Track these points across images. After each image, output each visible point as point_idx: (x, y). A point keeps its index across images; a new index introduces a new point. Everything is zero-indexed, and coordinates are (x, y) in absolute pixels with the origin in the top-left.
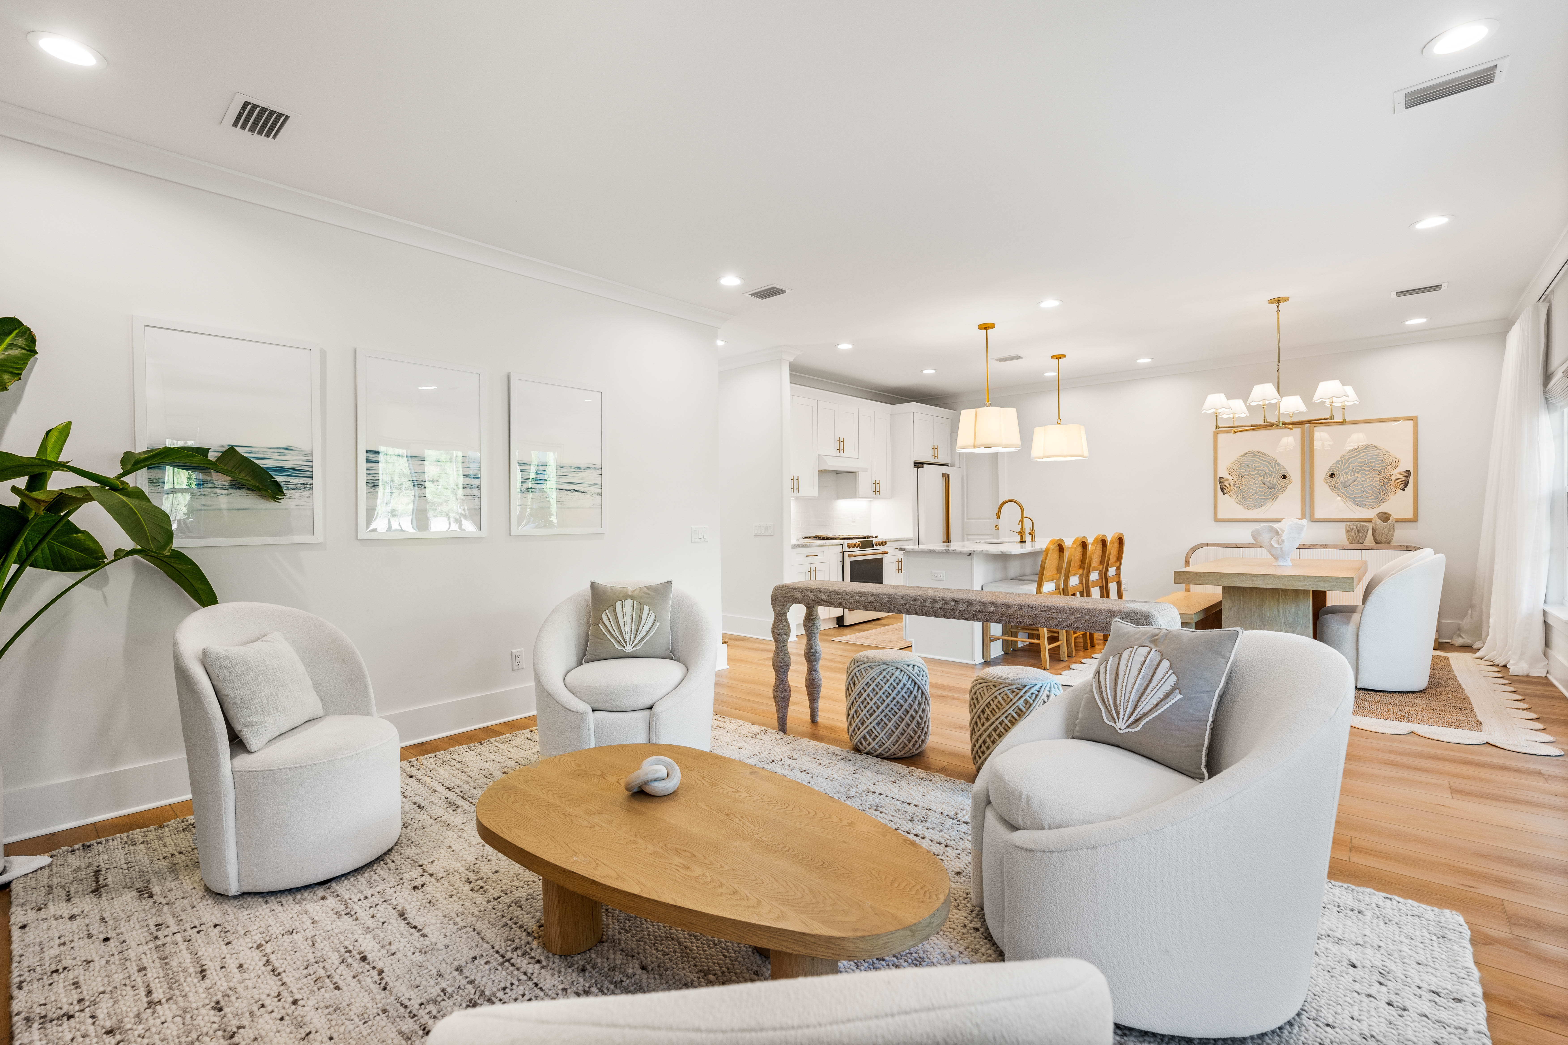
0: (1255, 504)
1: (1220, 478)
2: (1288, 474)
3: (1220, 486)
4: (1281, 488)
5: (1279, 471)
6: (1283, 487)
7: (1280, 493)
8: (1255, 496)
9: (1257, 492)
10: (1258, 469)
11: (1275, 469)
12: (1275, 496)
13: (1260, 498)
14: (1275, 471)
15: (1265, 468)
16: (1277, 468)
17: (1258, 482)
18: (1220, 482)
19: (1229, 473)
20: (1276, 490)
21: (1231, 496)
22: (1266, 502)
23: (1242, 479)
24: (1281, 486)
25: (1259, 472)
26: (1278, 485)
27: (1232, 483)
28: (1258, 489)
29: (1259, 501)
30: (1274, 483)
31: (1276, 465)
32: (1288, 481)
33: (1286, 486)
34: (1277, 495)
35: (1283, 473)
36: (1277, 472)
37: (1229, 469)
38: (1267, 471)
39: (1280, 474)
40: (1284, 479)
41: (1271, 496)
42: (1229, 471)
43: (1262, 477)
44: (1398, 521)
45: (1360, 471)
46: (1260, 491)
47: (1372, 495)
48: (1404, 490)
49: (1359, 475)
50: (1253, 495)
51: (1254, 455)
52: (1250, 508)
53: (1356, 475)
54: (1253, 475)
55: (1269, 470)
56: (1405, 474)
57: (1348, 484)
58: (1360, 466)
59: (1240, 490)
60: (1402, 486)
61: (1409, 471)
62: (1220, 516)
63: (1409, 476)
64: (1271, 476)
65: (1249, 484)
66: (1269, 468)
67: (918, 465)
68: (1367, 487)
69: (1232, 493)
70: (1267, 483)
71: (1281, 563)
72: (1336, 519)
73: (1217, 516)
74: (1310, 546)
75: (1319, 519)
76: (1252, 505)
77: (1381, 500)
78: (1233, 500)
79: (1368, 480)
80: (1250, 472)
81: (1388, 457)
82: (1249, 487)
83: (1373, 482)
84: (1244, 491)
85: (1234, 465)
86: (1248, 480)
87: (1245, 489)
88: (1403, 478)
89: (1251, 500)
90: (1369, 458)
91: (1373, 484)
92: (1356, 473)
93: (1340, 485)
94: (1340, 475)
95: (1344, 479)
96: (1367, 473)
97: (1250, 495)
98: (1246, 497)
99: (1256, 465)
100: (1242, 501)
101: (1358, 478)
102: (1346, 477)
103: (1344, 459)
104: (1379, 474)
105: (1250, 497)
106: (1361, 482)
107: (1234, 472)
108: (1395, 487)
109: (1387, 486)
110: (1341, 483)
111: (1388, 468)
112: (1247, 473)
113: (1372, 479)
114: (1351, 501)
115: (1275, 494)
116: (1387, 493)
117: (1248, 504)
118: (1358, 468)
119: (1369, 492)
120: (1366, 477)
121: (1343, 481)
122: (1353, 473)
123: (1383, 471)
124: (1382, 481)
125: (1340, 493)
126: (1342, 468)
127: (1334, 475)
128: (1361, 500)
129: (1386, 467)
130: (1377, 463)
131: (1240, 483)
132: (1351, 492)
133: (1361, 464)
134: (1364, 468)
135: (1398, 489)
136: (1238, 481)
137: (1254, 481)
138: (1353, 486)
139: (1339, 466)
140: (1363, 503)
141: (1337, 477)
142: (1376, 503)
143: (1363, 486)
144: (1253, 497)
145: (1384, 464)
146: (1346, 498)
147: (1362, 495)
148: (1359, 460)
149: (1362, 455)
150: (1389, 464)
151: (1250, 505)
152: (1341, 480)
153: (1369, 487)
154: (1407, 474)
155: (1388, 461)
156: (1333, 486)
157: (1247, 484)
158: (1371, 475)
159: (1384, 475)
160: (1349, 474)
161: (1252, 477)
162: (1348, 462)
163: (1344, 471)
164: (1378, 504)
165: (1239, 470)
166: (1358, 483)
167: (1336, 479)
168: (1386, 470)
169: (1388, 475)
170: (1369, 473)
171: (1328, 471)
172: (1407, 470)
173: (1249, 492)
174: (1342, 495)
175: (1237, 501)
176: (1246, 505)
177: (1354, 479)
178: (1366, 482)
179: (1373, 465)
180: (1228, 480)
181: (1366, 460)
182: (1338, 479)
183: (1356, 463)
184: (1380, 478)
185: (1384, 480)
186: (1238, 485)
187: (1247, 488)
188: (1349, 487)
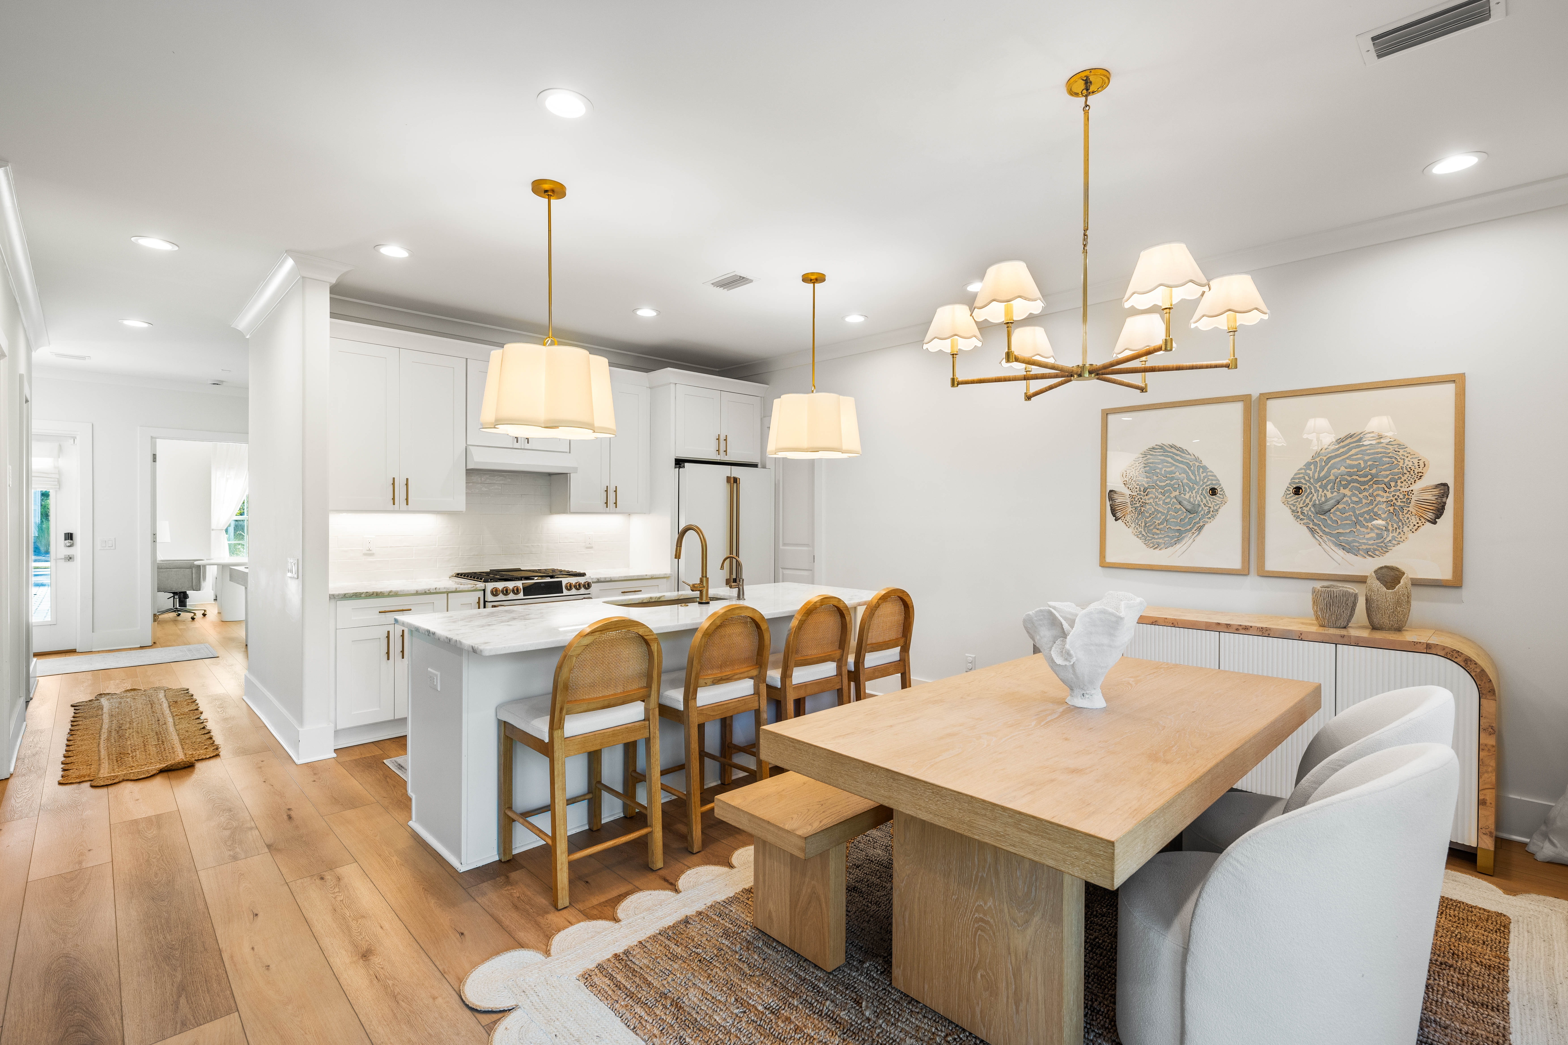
0: (1166, 539)
1: (1111, 491)
2: (1220, 485)
3: (1110, 505)
4: (1209, 512)
5: (1205, 481)
6: (1212, 509)
7: (1206, 520)
8: (1165, 524)
9: (1168, 518)
10: (1170, 476)
11: (1198, 478)
12: (1197, 525)
13: (1172, 528)
14: (1198, 480)
15: (1183, 475)
16: (1202, 475)
17: (1171, 500)
18: (1111, 499)
19: (1125, 482)
20: (1200, 514)
21: (1127, 523)
22: (1183, 535)
23: (1145, 494)
24: (1207, 508)
25: (1172, 483)
26: (1203, 506)
27: (1128, 501)
28: (1170, 513)
29: (1171, 535)
30: (1196, 503)
31: (1201, 469)
32: (1221, 500)
33: (1216, 508)
34: (1201, 524)
35: (1212, 484)
36: (1202, 483)
37: (1124, 476)
38: (1185, 481)
39: (1207, 486)
40: (1214, 496)
41: (1191, 526)
42: (1125, 479)
43: (1178, 490)
44: (1418, 584)
45: (1349, 482)
46: (1173, 517)
47: (1373, 531)
48: (1435, 523)
50: (1162, 523)
51: (1165, 451)
52: (1157, 546)
54: (1162, 488)
55: (1189, 479)
56: (1436, 492)
59: (1141, 513)
60: (1430, 515)
61: (1445, 485)
62: (1110, 558)
63: (1445, 494)
64: (1192, 489)
65: (1157, 504)
66: (1188, 476)
67: (680, 461)
69: (1128, 518)
70: (1185, 503)
71: (1079, 702)
72: (1305, 573)
73: (1105, 557)
74: (1239, 628)
75: (1268, 572)
76: (1160, 541)
77: (1385, 542)
78: (1131, 530)
79: (1364, 501)
80: (1158, 482)
81: (1405, 458)
82: (1155, 509)
83: (1374, 505)
84: (1148, 515)
85: (1133, 470)
86: (1154, 496)
87: (1150, 512)
88: (1433, 498)
89: (1158, 532)
90: (1367, 458)
91: (1373, 509)
92: (1342, 488)
93: (1312, 509)
94: (1313, 491)
95: (1319, 498)
96: (1362, 488)
97: (1157, 522)
98: (1151, 525)
99: (1168, 470)
100: (1144, 533)
101: (1345, 496)
102: (1323, 494)
103: (1321, 460)
104: (1386, 489)
105: (1157, 527)
106: (1352, 505)
107: (1133, 482)
108: (1416, 516)
109: (1401, 513)
110: (1314, 505)
111: (1403, 479)
112: (1154, 484)
113: (1372, 498)
114: (1331, 540)
115: (1198, 523)
116: (1401, 526)
117: (1154, 538)
118: (1346, 477)
119: (1366, 524)
120: (1361, 496)
121: (1317, 502)
122: (1335, 487)
123: (1393, 484)
124: (1392, 503)
125: (1311, 523)
126: (1316, 477)
127: (1301, 490)
128: (1350, 539)
129: (1401, 475)
130: (1383, 467)
131: (1141, 501)
132: (1331, 523)
133: (1352, 470)
134: (1357, 477)
135: (1423, 520)
136: (1139, 497)
137: (1164, 498)
138: (1336, 511)
139: (1311, 473)
140: (1354, 546)
141: (1306, 494)
142: (1378, 546)
143: (1354, 512)
144: (1162, 526)
145: (1396, 470)
146: (1322, 535)
147: (1352, 529)
148: (1348, 461)
149: (1353, 451)
150: (1405, 471)
151: (1158, 541)
152: (1313, 499)
153: (1366, 515)
154: (1442, 491)
155: (1403, 464)
156: (1299, 510)
157: (1153, 504)
158: (1371, 491)
159: (1395, 491)
160: (1329, 487)
161: (1160, 490)
162: (1326, 464)
163: (1319, 484)
164: (1380, 549)
165: (1140, 478)
166: (1345, 506)
167: (1304, 498)
168: (1399, 481)
169: (1404, 493)
170: (1367, 487)
171: (1290, 481)
172: (1441, 484)
173: (1156, 517)
174: (1316, 528)
175: (1137, 533)
176: (1151, 540)
177: (1338, 498)
178: (1361, 505)
179: (1374, 471)
180: (1123, 495)
181: (1361, 462)
182: (1309, 498)
183: (1343, 468)
184: (1388, 497)
185: (1394, 501)
186: (1138, 505)
187: (1153, 510)
188: (1327, 514)
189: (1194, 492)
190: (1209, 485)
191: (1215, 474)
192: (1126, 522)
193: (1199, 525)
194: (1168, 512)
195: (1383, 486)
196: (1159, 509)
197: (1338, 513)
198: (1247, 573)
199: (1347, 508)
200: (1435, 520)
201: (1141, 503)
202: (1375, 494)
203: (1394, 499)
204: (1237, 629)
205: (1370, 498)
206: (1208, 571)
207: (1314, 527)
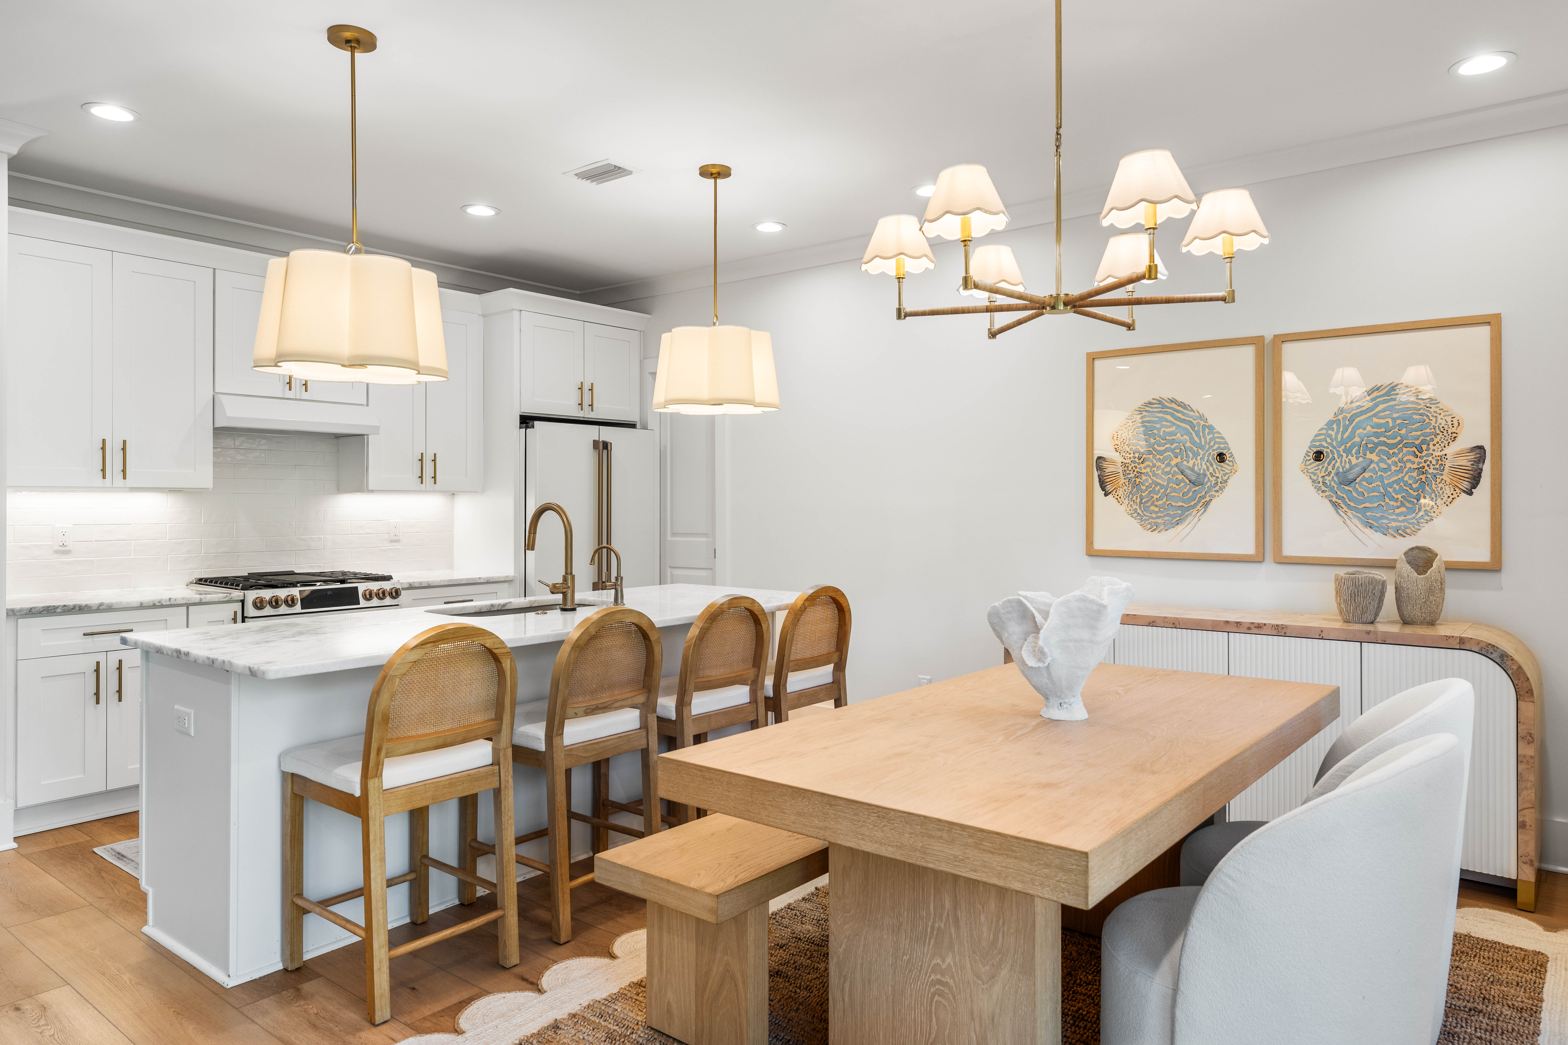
0: (1166, 518)
1: (1099, 458)
2: (1229, 450)
3: (1099, 476)
4: (1216, 483)
5: (1212, 444)
6: (1220, 480)
7: (1214, 493)
8: (1165, 500)
9: (1168, 492)
10: (1171, 438)
11: (1203, 440)
12: (1203, 501)
13: (1174, 504)
14: (1203, 444)
15: (1185, 437)
16: (1208, 437)
17: (1171, 469)
18: (1099, 468)
19: (1116, 447)
20: (1206, 487)
21: (1119, 499)
22: (1186, 514)
23: (1140, 461)
24: (1214, 478)
25: (1173, 447)
26: (1209, 476)
27: (1120, 470)
28: (1171, 485)
29: (1172, 513)
30: (1202, 472)
31: (1207, 430)
32: (1230, 468)
33: (1225, 478)
34: (1208, 499)
35: (1219, 448)
36: (1207, 446)
37: (1115, 438)
38: (1188, 444)
39: (1213, 450)
40: (1222, 464)
41: (1195, 502)
42: (1117, 442)
43: (1179, 457)
44: (1453, 567)
45: (1376, 445)
46: (1175, 491)
47: (1403, 505)
48: (1470, 493)
49: (1374, 457)
50: (1161, 497)
51: (1164, 407)
52: (1154, 528)
53: (1369, 456)
54: (1161, 453)
55: (1193, 442)
56: (1472, 456)
57: (1351, 476)
58: (1376, 434)
59: (1136, 485)
60: (1466, 485)
61: (1481, 448)
62: (1098, 545)
63: (1481, 459)
64: (1196, 455)
65: (1155, 475)
66: (1191, 438)
67: (526, 421)
68: (1390, 485)
69: (1120, 492)
70: (1188, 472)
71: (1055, 713)
72: (1328, 558)
73: (1092, 543)
74: (1252, 626)
75: (1286, 557)
76: (1159, 521)
77: (1417, 517)
78: (1124, 507)
79: (1393, 468)
80: (1156, 446)
81: (1437, 415)
82: (1152, 480)
83: (1404, 473)
84: (1144, 488)
85: (1125, 430)
86: (1151, 464)
87: (1147, 484)
88: (1469, 464)
89: (1157, 509)
90: (1395, 415)
91: (1403, 477)
92: (1368, 452)
93: (1335, 479)
94: (1336, 456)
95: (1343, 465)
96: (1391, 452)
97: (1155, 497)
98: (1147, 502)
99: (1168, 430)
100: (1139, 511)
101: (1372, 461)
102: (1347, 461)
103: (1344, 418)
104: (1417, 453)
105: (1156, 503)
106: (1379, 473)
107: (1126, 446)
108: (1451, 486)
109: (1433, 482)
110: (1337, 474)
111: (1436, 440)
112: (1151, 449)
113: (1402, 465)
114: (1357, 517)
115: (1204, 497)
116: (1435, 498)
117: (1153, 518)
118: (1373, 438)
119: (1396, 497)
120: (1389, 462)
121: (1341, 470)
122: (1361, 452)
123: (1424, 447)
124: (1424, 470)
125: (1335, 496)
126: (1339, 440)
127: (1322, 455)
128: (1378, 515)
129: (1433, 437)
130: (1413, 427)
131: (1136, 470)
132: (1357, 496)
133: (1379, 431)
134: (1385, 439)
135: (1458, 491)
136: (1133, 465)
137: (1163, 466)
138: (1361, 480)
139: (1333, 433)
140: (1382, 523)
141: (1328, 460)
142: (1409, 523)
143: (1382, 482)
144: (1161, 502)
145: (1428, 430)
146: (1347, 510)
147: (1381, 503)
148: (1375, 420)
149: (1381, 407)
150: (1438, 432)
151: (1156, 520)
152: (1337, 466)
153: (1395, 486)
154: (1478, 455)
155: (1436, 423)
156: (1321, 480)
157: (1150, 473)
158: (1400, 456)
159: (1427, 455)
160: (1354, 451)
161: (1158, 456)
162: (1351, 423)
163: (1343, 447)
164: (1411, 526)
165: (1134, 441)
166: (1372, 474)
167: (1326, 465)
168: (1431, 444)
169: (1437, 458)
170: (1396, 450)
171: (1309, 444)
172: (1477, 446)
173: (1153, 491)
174: (1339, 501)
175: (1131, 512)
176: (1148, 520)
177: (1364, 465)
178: (1389, 473)
179: (1403, 431)
180: (1113, 462)
181: (1390, 420)
182: (1332, 465)
183: (1369, 428)
184: (1419, 463)
185: (1426, 468)
186: (1132, 475)
187: (1150, 481)
188: (1352, 484)
189: (1199, 458)
190: (1216, 450)
191: (1224, 435)
192: (1118, 497)
193: (1205, 500)
194: (1168, 484)
195: (1415, 450)
196: (1158, 481)
197: (1364, 483)
198: (1262, 560)
199: (1374, 476)
200: (1471, 490)
201: (1135, 473)
202: (1405, 459)
203: (1425, 465)
204: (1249, 628)
205: (1399, 464)
206: (1216, 559)
207: (1337, 500)
